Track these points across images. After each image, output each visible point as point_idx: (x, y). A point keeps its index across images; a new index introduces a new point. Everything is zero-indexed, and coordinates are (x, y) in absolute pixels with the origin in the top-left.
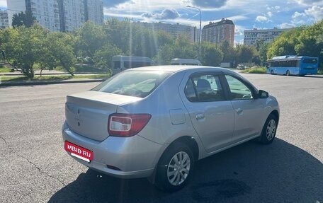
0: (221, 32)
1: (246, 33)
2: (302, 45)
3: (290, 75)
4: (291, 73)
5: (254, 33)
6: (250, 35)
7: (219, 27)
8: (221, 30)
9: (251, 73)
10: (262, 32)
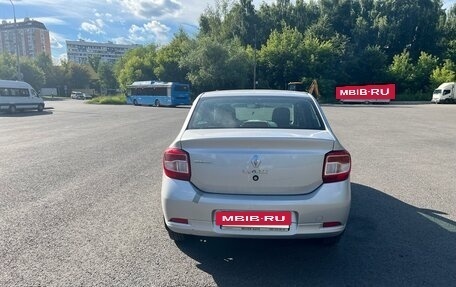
0: (26, 39)
1: (69, 44)
2: (161, 67)
3: (160, 106)
4: (162, 103)
5: (82, 47)
6: (75, 48)
7: (21, 32)
8: (26, 35)
9: (103, 103)
10: (92, 46)
